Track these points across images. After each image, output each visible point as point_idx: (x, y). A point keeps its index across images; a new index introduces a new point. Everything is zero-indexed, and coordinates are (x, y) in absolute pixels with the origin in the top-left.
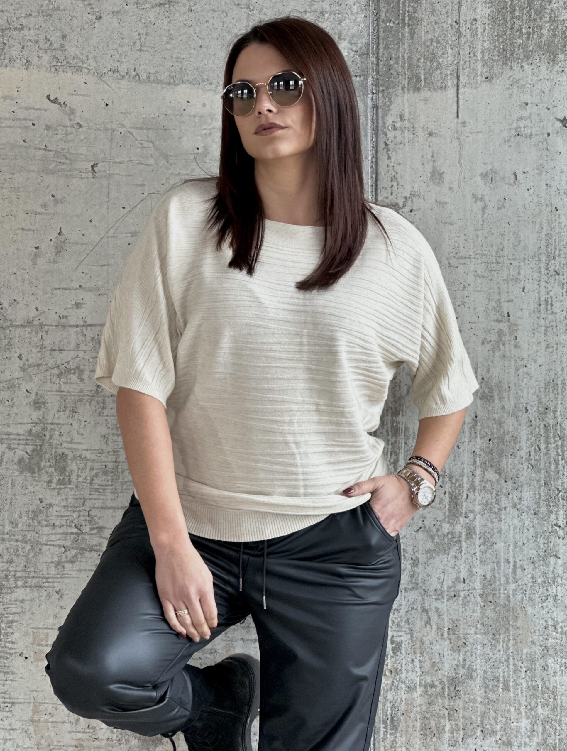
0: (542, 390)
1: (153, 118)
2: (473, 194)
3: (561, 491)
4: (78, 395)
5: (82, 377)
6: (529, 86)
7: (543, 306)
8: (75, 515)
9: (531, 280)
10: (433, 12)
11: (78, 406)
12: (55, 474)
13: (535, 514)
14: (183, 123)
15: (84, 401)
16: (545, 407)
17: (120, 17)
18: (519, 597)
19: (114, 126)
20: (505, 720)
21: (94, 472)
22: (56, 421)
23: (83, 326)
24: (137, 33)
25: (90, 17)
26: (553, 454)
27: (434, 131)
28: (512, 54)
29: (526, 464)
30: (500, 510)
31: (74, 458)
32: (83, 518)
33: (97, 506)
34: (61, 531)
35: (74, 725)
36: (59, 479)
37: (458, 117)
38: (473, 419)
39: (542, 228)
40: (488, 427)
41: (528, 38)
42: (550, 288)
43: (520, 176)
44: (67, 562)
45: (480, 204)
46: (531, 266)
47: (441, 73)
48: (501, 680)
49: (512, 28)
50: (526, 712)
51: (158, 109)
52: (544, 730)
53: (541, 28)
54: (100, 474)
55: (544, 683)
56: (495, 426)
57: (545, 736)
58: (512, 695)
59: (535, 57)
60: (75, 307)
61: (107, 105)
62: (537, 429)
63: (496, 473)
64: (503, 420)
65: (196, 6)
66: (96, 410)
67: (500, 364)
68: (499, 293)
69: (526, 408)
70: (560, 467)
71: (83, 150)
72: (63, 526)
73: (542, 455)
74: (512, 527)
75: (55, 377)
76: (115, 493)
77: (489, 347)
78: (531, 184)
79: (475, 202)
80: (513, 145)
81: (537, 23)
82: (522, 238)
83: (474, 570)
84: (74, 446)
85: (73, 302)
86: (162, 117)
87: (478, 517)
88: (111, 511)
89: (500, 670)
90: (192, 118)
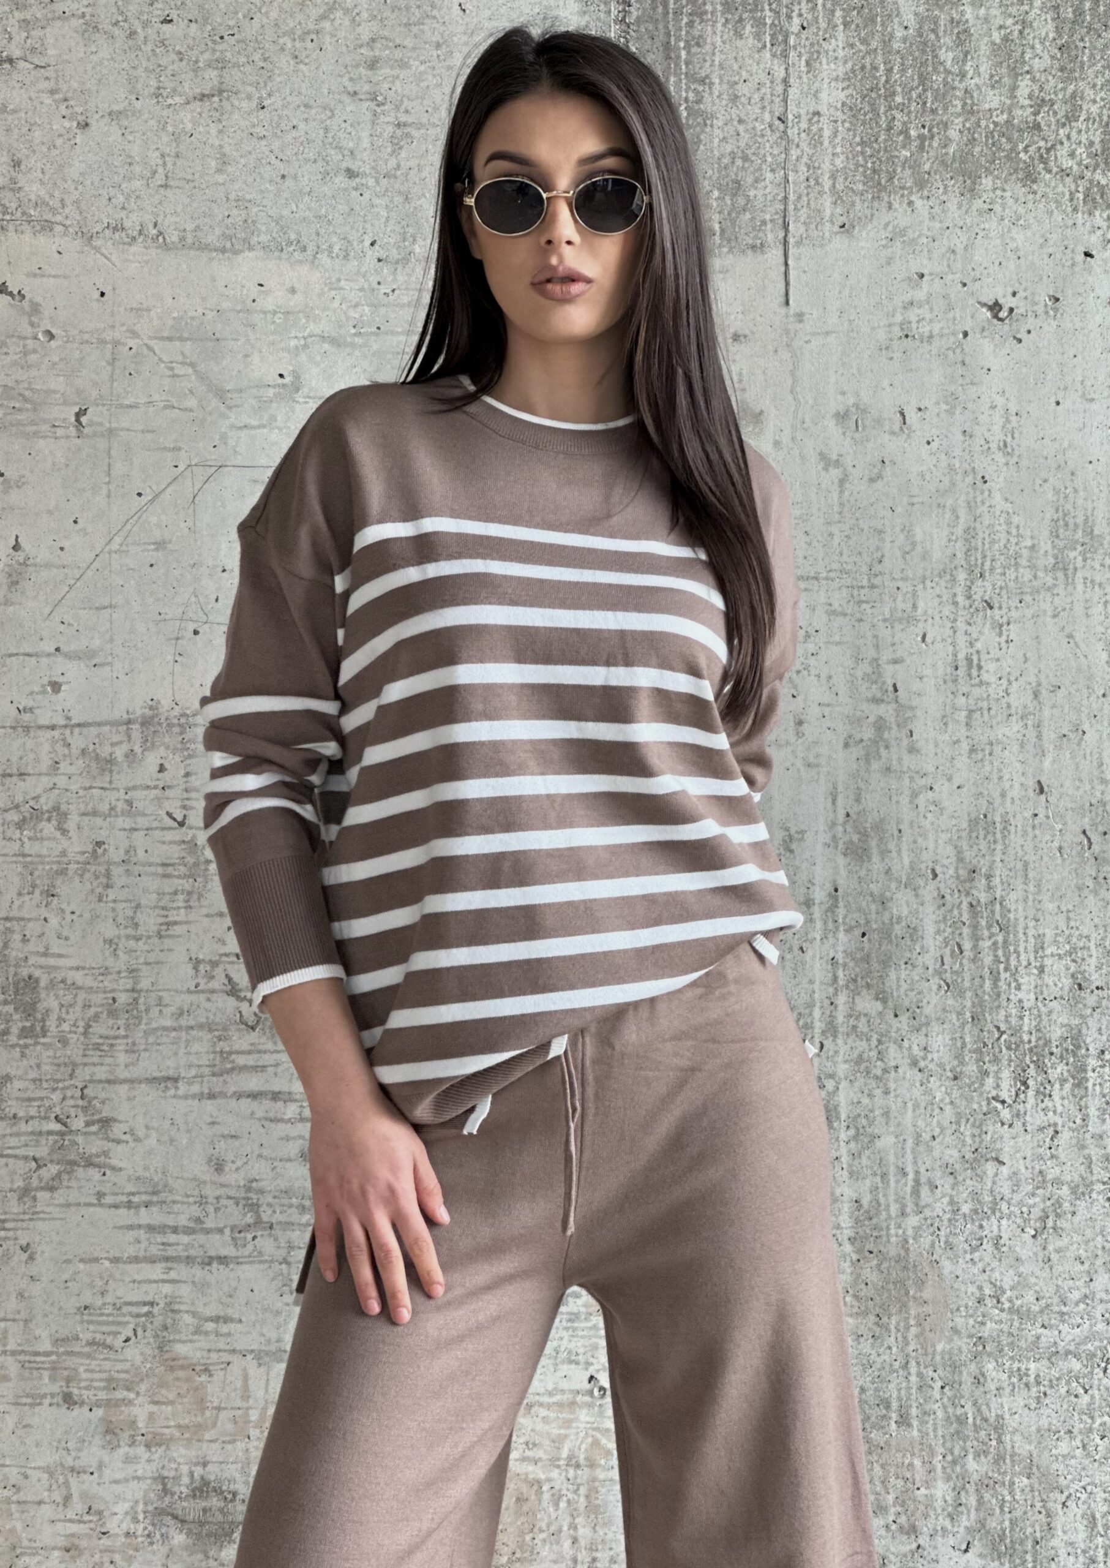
0: (964, 834)
1: (193, 318)
2: (821, 454)
3: (1003, 1033)
4: (59, 863)
5: (65, 826)
6: (925, 241)
7: (962, 672)
8: (56, 1097)
9: (937, 618)
10: (735, 98)
11: (58, 882)
12: (16, 1017)
13: (956, 1078)
14: (253, 326)
15: (70, 873)
16: (970, 867)
17: (125, 123)
18: (926, 1241)
19: (117, 334)
20: (900, 1483)
21: (93, 1010)
22: (15, 913)
23: (66, 726)
24: (157, 154)
25: (67, 124)
26: (988, 960)
27: (740, 332)
28: (891, 179)
29: (935, 981)
30: (885, 1071)
31: (52, 984)
32: (72, 1102)
33: (97, 1077)
34: (30, 1129)
35: (61, 1508)
36: (24, 1028)
37: (787, 303)
38: (830, 895)
39: (957, 517)
40: (859, 910)
41: (921, 148)
42: (974, 636)
43: (912, 416)
44: (42, 1189)
45: (835, 473)
46: (937, 591)
47: (753, 219)
48: (895, 1405)
49: (889, 128)
50: (944, 1468)
51: (204, 299)
52: (980, 1501)
53: (946, 125)
54: (104, 1015)
55: (979, 1410)
56: (873, 907)
57: (982, 1515)
58: (915, 1433)
59: (936, 185)
60: (49, 689)
61: (103, 294)
62: (956, 912)
63: (877, 999)
64: (888, 894)
65: (273, 99)
66: (92, 891)
67: (882, 784)
68: (877, 647)
69: (933, 871)
70: (1002, 985)
71: (57, 383)
72: (32, 1118)
73: (965, 961)
74: (910, 1105)
75: (12, 828)
76: (134, 1052)
77: (856, 752)
78: (935, 432)
79: (826, 469)
80: (895, 355)
81: (938, 118)
82: (919, 537)
83: (838, 1192)
84: (52, 961)
85: (45, 680)
86: (210, 315)
87: (843, 1085)
88: (126, 1087)
89: (891, 1386)
90: (269, 316)
